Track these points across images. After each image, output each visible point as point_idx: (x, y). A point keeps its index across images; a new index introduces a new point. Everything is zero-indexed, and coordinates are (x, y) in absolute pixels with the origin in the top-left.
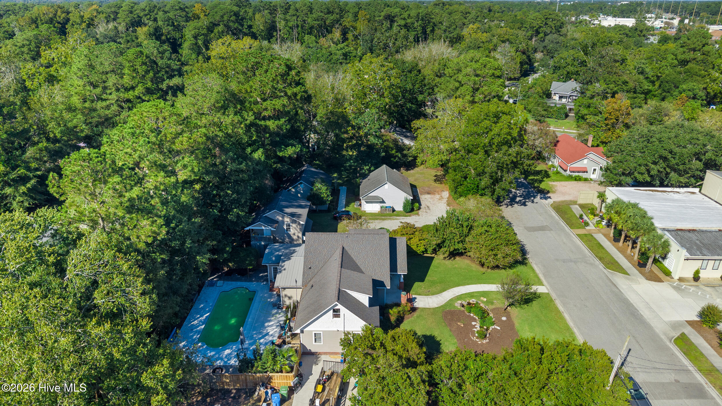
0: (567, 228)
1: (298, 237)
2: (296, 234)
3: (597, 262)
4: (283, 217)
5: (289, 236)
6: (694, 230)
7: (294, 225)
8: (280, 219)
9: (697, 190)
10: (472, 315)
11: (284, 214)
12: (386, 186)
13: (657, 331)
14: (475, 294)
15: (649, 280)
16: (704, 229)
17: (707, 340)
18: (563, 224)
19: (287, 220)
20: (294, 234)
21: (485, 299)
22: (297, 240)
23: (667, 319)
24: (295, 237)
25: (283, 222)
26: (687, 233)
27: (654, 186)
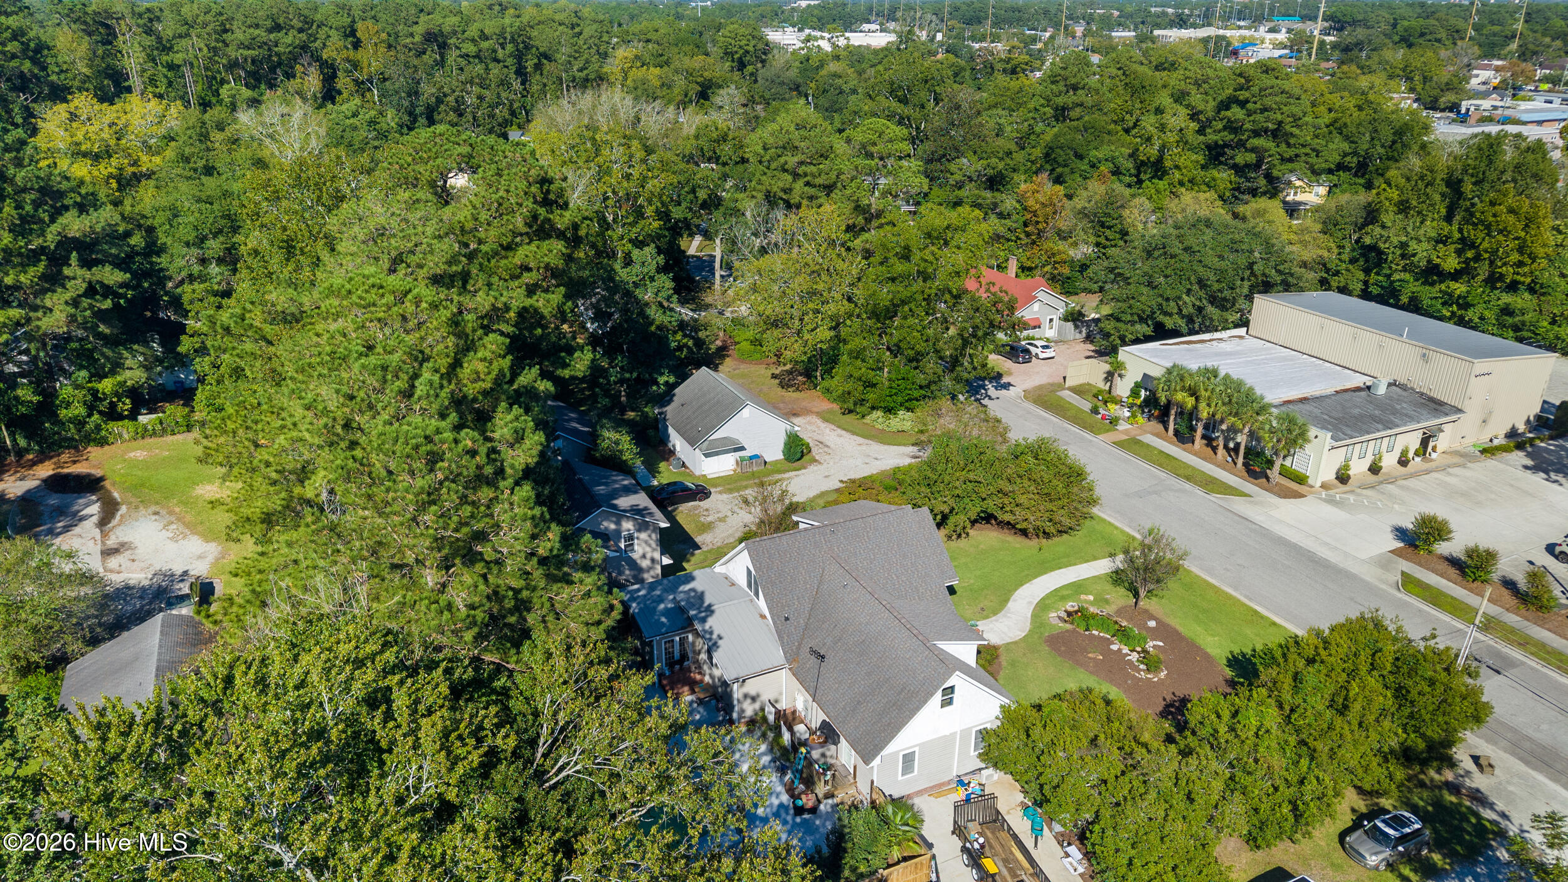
0: (1088, 436)
1: (653, 560)
2: (649, 556)
3: (1188, 486)
4: (618, 523)
5: (633, 564)
6: (1305, 399)
7: (643, 536)
8: (613, 526)
9: (1242, 331)
10: (1095, 633)
11: (619, 515)
12: (746, 412)
13: (1368, 578)
14: (1065, 593)
15: (1285, 497)
16: (1317, 393)
17: (1442, 576)
18: (1075, 429)
19: (628, 526)
20: (644, 556)
21: (1091, 598)
22: (650, 569)
23: (1364, 556)
24: (645, 564)
25: (618, 533)
26: (1301, 406)
27: (1182, 335)
